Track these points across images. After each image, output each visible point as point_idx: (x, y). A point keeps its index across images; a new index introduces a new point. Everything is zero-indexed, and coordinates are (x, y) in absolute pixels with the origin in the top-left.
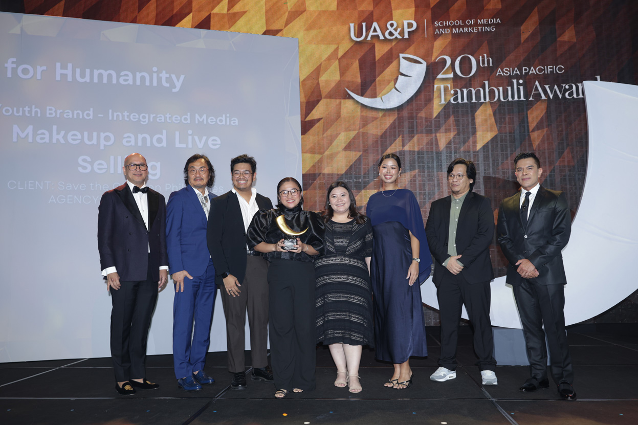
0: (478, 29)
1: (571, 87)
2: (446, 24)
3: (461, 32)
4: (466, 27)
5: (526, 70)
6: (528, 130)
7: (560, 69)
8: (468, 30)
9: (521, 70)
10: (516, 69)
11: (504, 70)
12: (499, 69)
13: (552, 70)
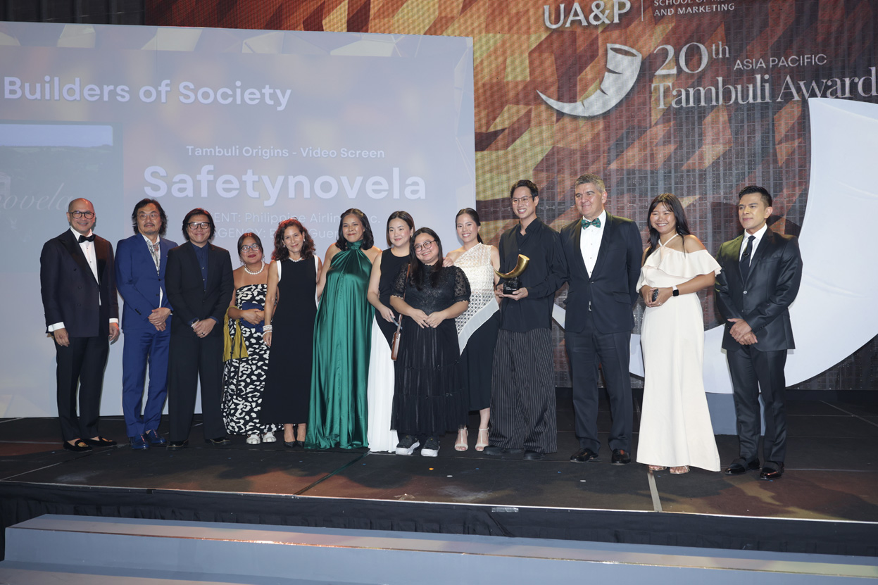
0: (712, 8)
1: (835, 83)
2: (669, 3)
3: (689, 12)
4: (695, 6)
5: (774, 61)
6: (774, 141)
7: (821, 59)
8: (698, 9)
9: (767, 63)
10: (761, 60)
11: (745, 62)
12: (738, 61)
13: (809, 60)
